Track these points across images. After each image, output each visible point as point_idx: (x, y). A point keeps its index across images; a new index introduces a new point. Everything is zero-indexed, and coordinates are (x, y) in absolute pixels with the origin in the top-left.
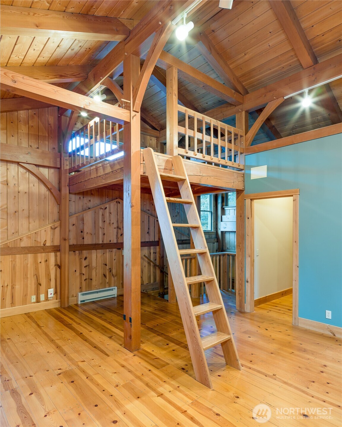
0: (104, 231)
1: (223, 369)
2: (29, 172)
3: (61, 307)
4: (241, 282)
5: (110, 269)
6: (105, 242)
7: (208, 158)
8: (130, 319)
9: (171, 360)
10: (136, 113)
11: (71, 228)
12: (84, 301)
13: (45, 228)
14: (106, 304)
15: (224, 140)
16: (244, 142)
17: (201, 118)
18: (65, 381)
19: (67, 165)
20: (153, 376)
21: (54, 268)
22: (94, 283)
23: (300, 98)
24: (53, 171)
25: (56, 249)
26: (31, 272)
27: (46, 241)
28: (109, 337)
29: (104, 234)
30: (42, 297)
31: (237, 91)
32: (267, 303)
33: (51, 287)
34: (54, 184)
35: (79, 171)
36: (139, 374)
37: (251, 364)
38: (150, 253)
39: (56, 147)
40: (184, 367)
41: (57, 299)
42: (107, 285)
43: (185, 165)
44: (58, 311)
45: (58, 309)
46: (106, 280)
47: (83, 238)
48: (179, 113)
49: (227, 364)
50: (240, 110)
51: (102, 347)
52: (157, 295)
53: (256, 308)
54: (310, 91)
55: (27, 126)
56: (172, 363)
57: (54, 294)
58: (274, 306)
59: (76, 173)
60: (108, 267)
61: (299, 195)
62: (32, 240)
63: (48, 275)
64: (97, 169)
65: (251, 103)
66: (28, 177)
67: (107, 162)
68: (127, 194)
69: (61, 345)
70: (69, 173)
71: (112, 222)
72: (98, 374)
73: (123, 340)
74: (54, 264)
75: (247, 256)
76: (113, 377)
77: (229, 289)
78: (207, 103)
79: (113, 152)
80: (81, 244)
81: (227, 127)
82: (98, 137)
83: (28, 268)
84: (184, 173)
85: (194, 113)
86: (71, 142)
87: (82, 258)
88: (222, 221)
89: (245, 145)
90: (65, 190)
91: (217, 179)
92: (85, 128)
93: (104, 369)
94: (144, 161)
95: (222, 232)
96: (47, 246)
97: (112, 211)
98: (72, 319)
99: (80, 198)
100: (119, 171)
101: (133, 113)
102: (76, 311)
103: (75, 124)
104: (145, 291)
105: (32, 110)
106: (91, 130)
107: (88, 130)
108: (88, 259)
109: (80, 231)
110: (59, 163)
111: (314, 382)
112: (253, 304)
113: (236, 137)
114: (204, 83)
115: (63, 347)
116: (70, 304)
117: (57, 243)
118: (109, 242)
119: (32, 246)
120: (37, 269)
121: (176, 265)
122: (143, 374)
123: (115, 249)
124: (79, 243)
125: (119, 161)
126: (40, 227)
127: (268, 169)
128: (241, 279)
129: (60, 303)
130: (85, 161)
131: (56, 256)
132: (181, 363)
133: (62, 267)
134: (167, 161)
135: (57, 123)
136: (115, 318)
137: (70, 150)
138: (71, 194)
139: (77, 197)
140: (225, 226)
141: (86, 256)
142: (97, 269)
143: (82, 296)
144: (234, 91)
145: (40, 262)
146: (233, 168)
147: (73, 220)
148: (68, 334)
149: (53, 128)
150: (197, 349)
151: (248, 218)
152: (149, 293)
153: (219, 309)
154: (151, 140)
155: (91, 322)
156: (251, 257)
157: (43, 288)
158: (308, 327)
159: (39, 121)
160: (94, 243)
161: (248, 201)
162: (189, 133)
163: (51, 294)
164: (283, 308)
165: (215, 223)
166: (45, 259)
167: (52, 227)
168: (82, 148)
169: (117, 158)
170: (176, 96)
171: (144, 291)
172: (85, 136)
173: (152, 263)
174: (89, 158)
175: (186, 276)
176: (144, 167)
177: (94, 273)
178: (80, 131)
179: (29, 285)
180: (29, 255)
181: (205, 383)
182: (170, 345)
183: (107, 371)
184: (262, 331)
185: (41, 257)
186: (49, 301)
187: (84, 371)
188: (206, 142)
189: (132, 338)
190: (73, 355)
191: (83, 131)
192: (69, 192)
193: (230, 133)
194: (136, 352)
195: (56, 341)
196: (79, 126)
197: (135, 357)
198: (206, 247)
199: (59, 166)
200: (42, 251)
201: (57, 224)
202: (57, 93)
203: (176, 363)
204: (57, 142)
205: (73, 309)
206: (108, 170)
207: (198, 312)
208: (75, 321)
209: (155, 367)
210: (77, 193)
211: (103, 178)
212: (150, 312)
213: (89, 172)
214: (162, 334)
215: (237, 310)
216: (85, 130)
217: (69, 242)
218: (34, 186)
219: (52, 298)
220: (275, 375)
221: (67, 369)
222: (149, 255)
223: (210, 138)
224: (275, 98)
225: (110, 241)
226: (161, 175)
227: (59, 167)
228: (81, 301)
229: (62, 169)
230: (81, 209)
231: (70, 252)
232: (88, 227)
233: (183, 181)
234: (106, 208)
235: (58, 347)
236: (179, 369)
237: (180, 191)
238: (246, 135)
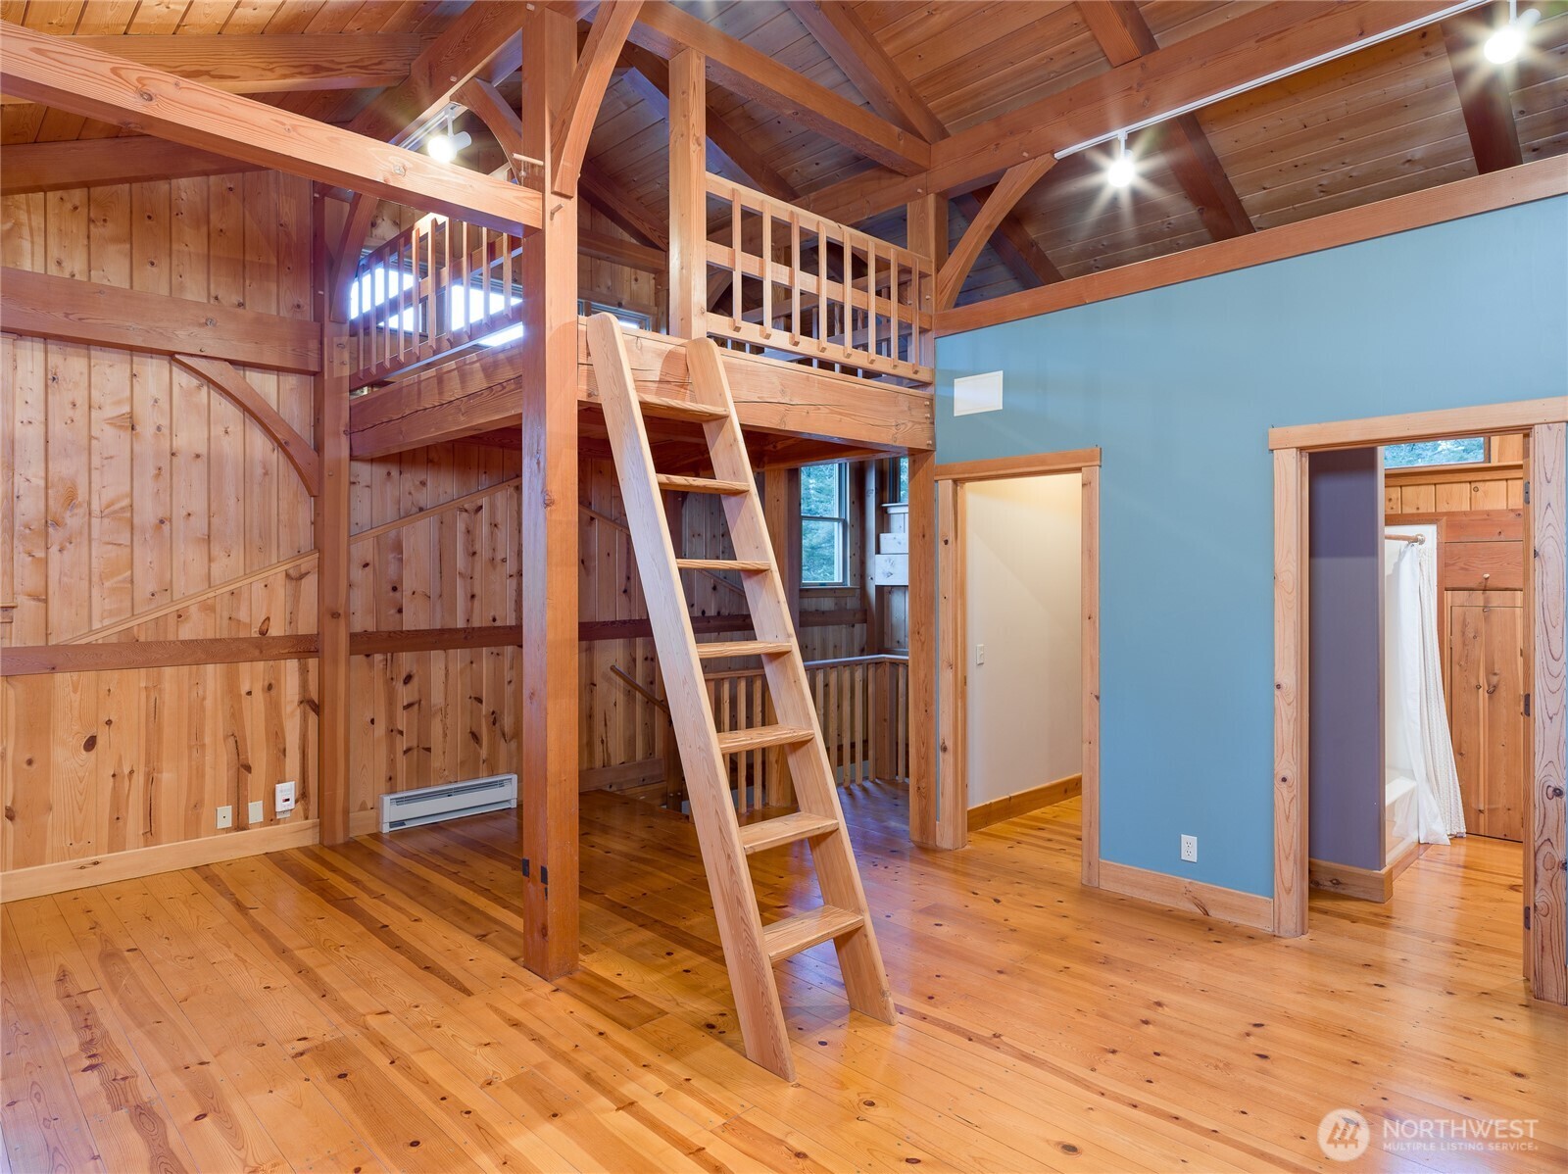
0: (472, 585)
1: (838, 1022)
2: (208, 387)
3: (321, 843)
4: (923, 750)
5: (493, 713)
6: (476, 623)
7: (807, 346)
8: (544, 871)
9: (675, 1000)
10: (563, 201)
11: (358, 574)
12: (402, 823)
13: (266, 574)
14: (478, 831)
15: (865, 289)
16: (934, 295)
17: (786, 218)
18: (317, 1073)
19: (343, 363)
20: (609, 1051)
21: (298, 713)
22: (437, 761)
23: (1100, 159)
24: (294, 382)
25: (305, 648)
26: (214, 729)
27: (268, 619)
28: (476, 937)
29: (473, 596)
30: (256, 811)
31: (908, 127)
32: (1015, 819)
33: (287, 776)
34: (296, 428)
35: (383, 384)
36: (564, 1045)
37: (929, 1007)
38: (634, 660)
39: (306, 302)
40: (712, 1020)
41: (307, 818)
42: (483, 767)
43: (729, 368)
44: (309, 858)
45: (311, 851)
46: (479, 753)
47: (400, 611)
48: (710, 199)
49: (852, 1009)
50: (920, 191)
51: (452, 969)
52: (658, 801)
53: (973, 836)
54: (1132, 138)
55: (204, 229)
56: (678, 1010)
57: (296, 802)
58: (1032, 828)
59: (375, 389)
60: (485, 709)
61: (1100, 466)
62: (221, 617)
63: (276, 736)
64: (440, 379)
65: (952, 169)
66: (205, 401)
67: (473, 356)
68: (535, 461)
69: (311, 965)
70: (351, 391)
71: (499, 556)
72: (432, 1048)
73: (521, 941)
74: (296, 698)
75: (942, 664)
76: (478, 1058)
77: (897, 778)
78: (817, 164)
79: (493, 324)
80: (391, 629)
81: (873, 247)
82: (445, 271)
83: (204, 711)
84: (722, 394)
85: (762, 201)
86: (355, 286)
87: (394, 677)
88: (878, 552)
89: (936, 307)
90: (338, 448)
91: (840, 414)
92: (402, 240)
93: (450, 1033)
94: (589, 354)
95: (880, 589)
96: (274, 638)
97: (499, 518)
98: (355, 882)
99: (389, 474)
100: (513, 387)
101: (552, 202)
102: (373, 856)
103: (373, 225)
104: (614, 788)
105: (222, 176)
106: (422, 249)
107: (411, 247)
108: (415, 681)
109: (390, 588)
110: (316, 356)
111: (1114, 1052)
112: (962, 821)
113: (905, 278)
114: (795, 103)
115: (320, 972)
116: (351, 835)
117: (307, 625)
118: (490, 624)
119: (218, 637)
120: (236, 715)
121: (688, 694)
122: (577, 1046)
123: (509, 647)
124: (384, 628)
125: (510, 354)
126: (247, 572)
127: (1008, 385)
128: (925, 742)
129: (318, 829)
130: (402, 351)
131: (304, 671)
132: (704, 1008)
133: (326, 708)
134: (670, 358)
135: (308, 220)
136: (503, 874)
137: (354, 314)
138: (357, 460)
139: (380, 471)
140: (889, 569)
141: (408, 670)
142: (446, 714)
143: (395, 807)
144: (897, 130)
145: (249, 693)
146: (899, 380)
147: (364, 549)
148: (338, 928)
149: (295, 238)
150: (751, 957)
151: (946, 542)
152: (628, 793)
153: (828, 830)
154: (636, 280)
155: (422, 892)
156: (956, 667)
157: (257, 779)
158: (1128, 892)
159: (247, 213)
160: (439, 627)
161: (945, 487)
162: (742, 264)
163: (288, 800)
164: (1061, 833)
165: (857, 558)
166: (264, 680)
167: (291, 572)
168: (394, 306)
169: (505, 344)
170: (699, 145)
171: (611, 787)
172: (402, 266)
173: (638, 695)
174: (416, 339)
175: (719, 729)
176: (591, 375)
177: (436, 728)
178: (388, 249)
179: (208, 771)
180: (210, 668)
181: (774, 1065)
182: (676, 956)
183: (461, 1042)
184: (982, 907)
185: (251, 675)
186: (278, 824)
187: (382, 1043)
188: (802, 293)
189: (550, 933)
190: (353, 997)
191: (394, 251)
192: (351, 456)
193: (883, 265)
194: (561, 981)
195: (296, 952)
196: (386, 231)
197: (559, 994)
198: (789, 636)
199: (314, 368)
200: (257, 653)
201: (309, 563)
202: (293, 134)
203: (689, 1008)
204: (308, 286)
205: (363, 850)
206: (478, 383)
207: (753, 841)
208: (364, 889)
209: (621, 1024)
210: (380, 458)
211: (460, 410)
212: (626, 855)
213: (416, 388)
214: (656, 921)
215: (913, 841)
216: (402, 249)
217: (348, 625)
218: (227, 432)
219: (288, 815)
220: (999, 1036)
221: (328, 1038)
222: (629, 668)
223: (815, 283)
224: (1025, 154)
225: (494, 620)
226: (644, 405)
227: (317, 370)
228: (392, 824)
229: (326, 377)
230: (390, 513)
231: (353, 657)
232: (417, 573)
233: (720, 419)
234: (481, 507)
235: (302, 971)
236: (700, 1029)
237: (711, 454)
238: (938, 270)
